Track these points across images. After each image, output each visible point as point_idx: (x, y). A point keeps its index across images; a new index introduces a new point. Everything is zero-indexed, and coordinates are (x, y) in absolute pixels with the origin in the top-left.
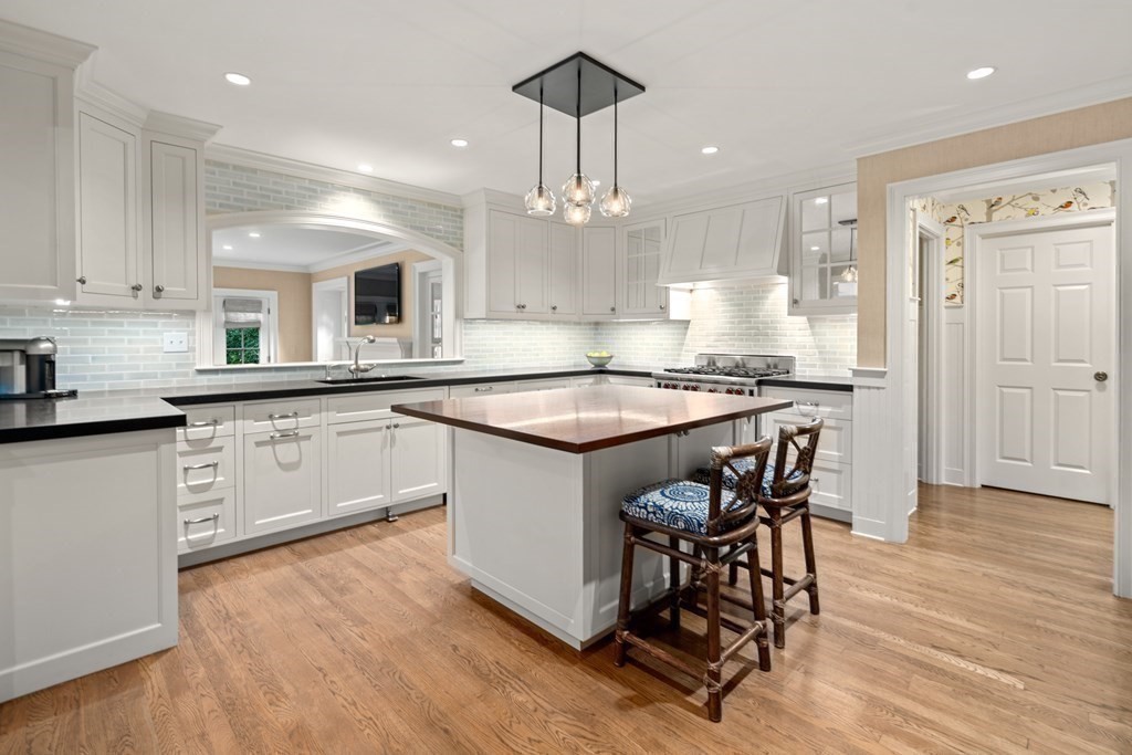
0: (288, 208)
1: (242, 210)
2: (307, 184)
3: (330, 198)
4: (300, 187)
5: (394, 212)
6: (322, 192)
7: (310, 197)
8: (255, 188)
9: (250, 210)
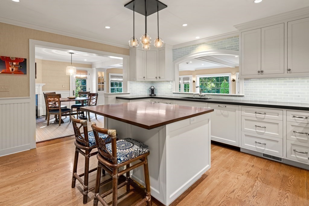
0: (188, 54)
1: (180, 58)
2: (192, 47)
3: (197, 48)
4: (190, 48)
5: (215, 46)
6: (195, 47)
7: (192, 50)
8: (181, 52)
9: (181, 57)
